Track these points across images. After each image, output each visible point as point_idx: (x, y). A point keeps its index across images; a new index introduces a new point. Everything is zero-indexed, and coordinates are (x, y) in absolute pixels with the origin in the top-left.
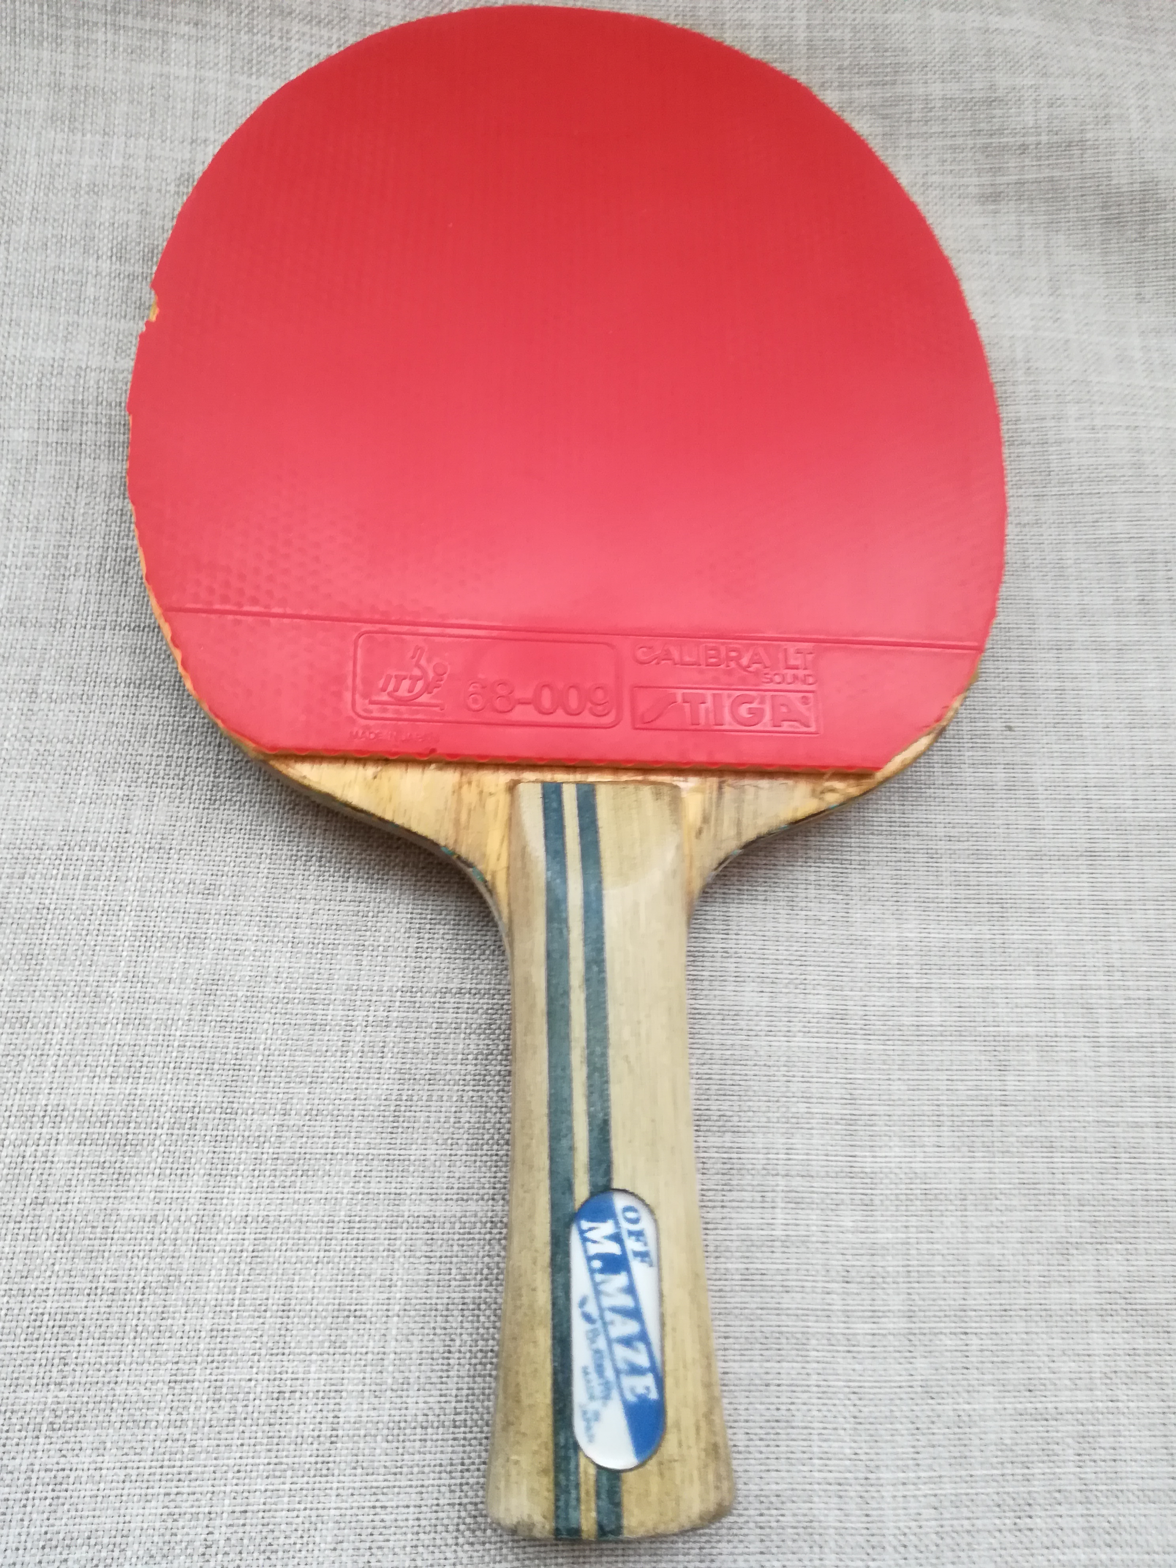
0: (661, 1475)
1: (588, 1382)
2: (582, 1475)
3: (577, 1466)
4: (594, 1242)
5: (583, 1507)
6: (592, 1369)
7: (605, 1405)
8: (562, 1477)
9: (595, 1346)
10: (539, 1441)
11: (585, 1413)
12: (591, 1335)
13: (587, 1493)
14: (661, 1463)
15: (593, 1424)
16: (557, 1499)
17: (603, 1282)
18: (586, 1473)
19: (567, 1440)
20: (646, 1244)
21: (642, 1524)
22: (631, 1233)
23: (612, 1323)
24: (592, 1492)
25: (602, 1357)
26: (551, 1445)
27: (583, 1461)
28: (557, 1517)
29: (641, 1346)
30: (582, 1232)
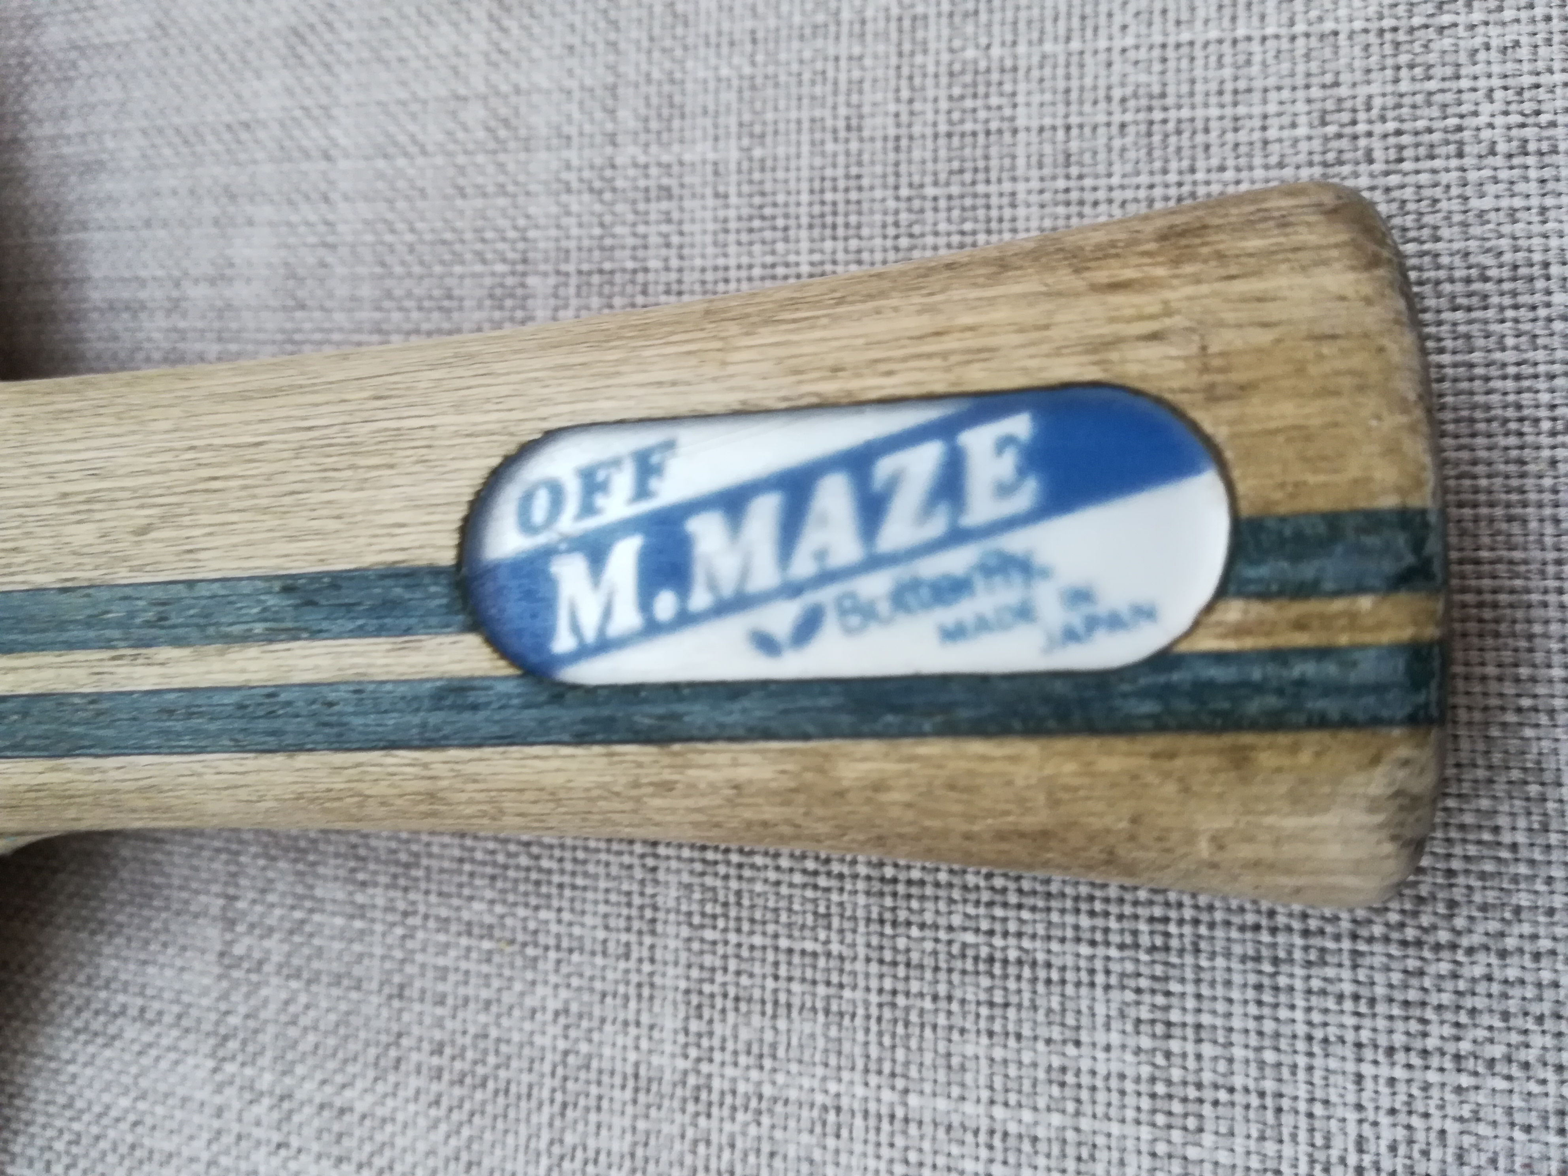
0: (1244, 389)
1: (983, 625)
2: (1248, 643)
3: (1220, 657)
4: (607, 613)
5: (1343, 640)
6: (947, 615)
7: (1045, 573)
8: (1254, 707)
9: (884, 607)
10: (1151, 778)
11: (1071, 635)
12: (854, 620)
13: (1300, 625)
14: (1212, 395)
15: (1102, 608)
16: (1320, 722)
17: (712, 585)
18: (1239, 630)
19: (1144, 694)
20: (616, 463)
21: (1392, 450)
22: (588, 509)
23: (821, 555)
24: (1297, 609)
25: (915, 585)
26: (1160, 742)
27: (1207, 643)
28: (1375, 722)
29: (884, 467)
30: (584, 652)
